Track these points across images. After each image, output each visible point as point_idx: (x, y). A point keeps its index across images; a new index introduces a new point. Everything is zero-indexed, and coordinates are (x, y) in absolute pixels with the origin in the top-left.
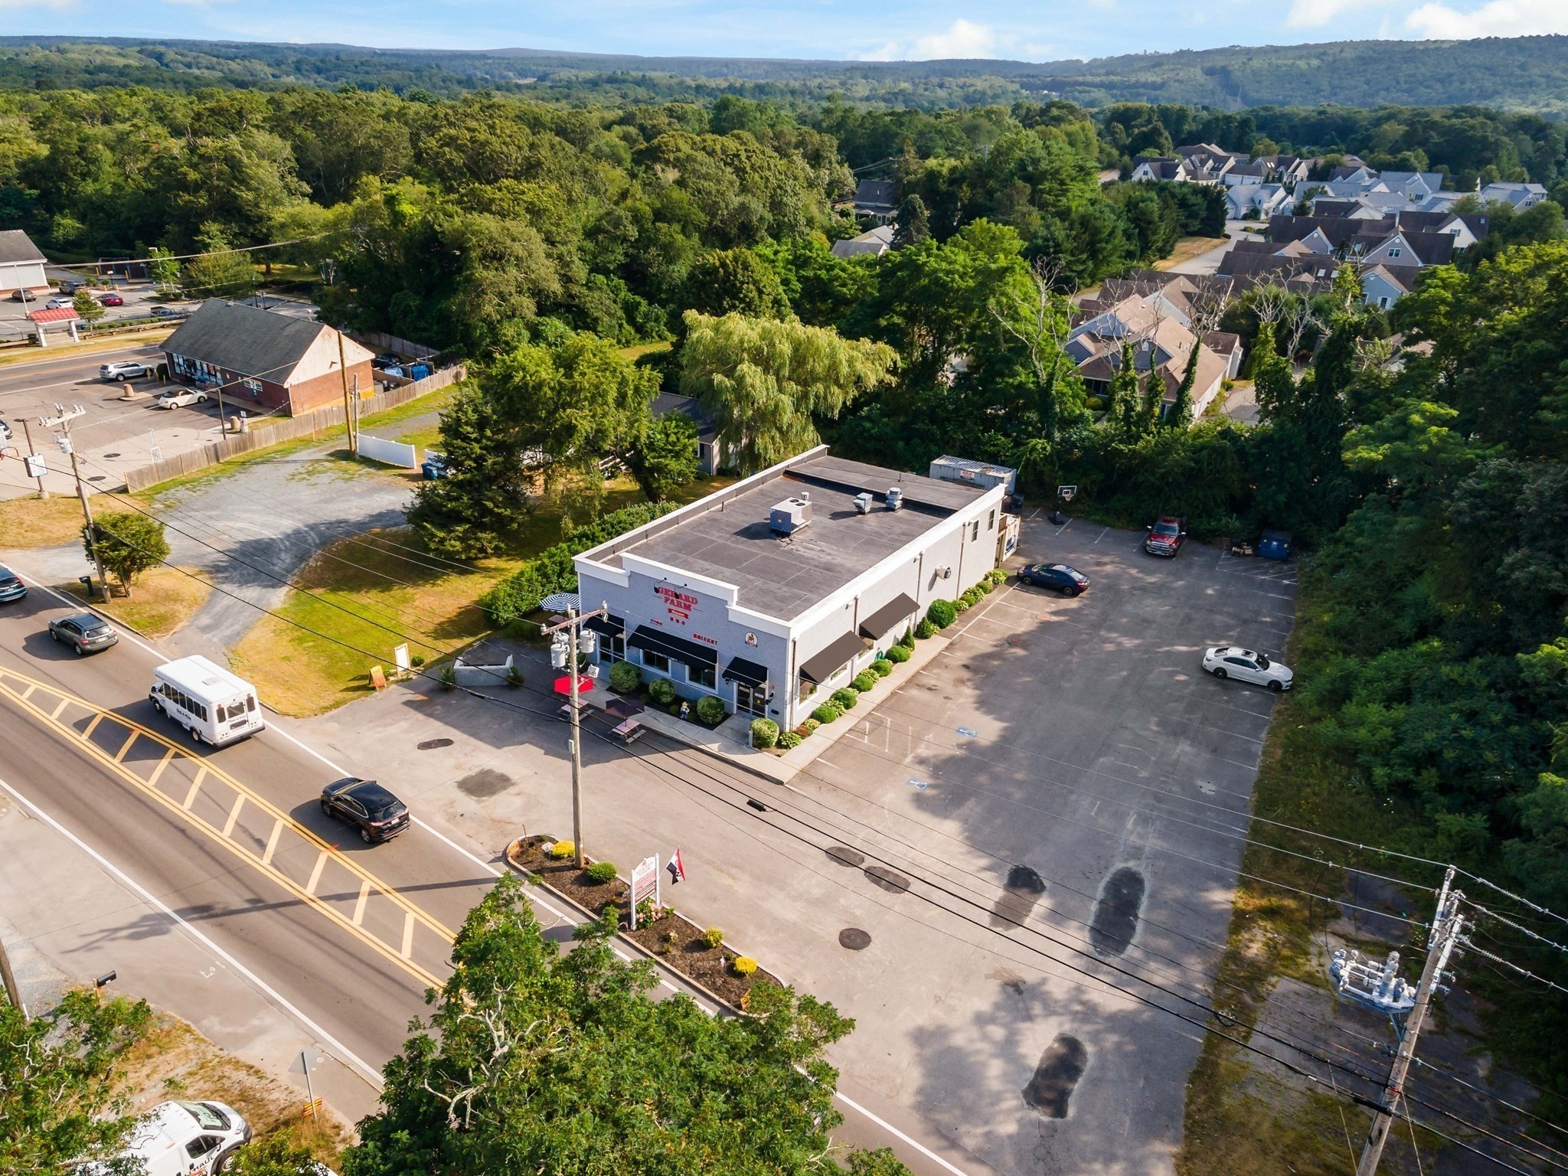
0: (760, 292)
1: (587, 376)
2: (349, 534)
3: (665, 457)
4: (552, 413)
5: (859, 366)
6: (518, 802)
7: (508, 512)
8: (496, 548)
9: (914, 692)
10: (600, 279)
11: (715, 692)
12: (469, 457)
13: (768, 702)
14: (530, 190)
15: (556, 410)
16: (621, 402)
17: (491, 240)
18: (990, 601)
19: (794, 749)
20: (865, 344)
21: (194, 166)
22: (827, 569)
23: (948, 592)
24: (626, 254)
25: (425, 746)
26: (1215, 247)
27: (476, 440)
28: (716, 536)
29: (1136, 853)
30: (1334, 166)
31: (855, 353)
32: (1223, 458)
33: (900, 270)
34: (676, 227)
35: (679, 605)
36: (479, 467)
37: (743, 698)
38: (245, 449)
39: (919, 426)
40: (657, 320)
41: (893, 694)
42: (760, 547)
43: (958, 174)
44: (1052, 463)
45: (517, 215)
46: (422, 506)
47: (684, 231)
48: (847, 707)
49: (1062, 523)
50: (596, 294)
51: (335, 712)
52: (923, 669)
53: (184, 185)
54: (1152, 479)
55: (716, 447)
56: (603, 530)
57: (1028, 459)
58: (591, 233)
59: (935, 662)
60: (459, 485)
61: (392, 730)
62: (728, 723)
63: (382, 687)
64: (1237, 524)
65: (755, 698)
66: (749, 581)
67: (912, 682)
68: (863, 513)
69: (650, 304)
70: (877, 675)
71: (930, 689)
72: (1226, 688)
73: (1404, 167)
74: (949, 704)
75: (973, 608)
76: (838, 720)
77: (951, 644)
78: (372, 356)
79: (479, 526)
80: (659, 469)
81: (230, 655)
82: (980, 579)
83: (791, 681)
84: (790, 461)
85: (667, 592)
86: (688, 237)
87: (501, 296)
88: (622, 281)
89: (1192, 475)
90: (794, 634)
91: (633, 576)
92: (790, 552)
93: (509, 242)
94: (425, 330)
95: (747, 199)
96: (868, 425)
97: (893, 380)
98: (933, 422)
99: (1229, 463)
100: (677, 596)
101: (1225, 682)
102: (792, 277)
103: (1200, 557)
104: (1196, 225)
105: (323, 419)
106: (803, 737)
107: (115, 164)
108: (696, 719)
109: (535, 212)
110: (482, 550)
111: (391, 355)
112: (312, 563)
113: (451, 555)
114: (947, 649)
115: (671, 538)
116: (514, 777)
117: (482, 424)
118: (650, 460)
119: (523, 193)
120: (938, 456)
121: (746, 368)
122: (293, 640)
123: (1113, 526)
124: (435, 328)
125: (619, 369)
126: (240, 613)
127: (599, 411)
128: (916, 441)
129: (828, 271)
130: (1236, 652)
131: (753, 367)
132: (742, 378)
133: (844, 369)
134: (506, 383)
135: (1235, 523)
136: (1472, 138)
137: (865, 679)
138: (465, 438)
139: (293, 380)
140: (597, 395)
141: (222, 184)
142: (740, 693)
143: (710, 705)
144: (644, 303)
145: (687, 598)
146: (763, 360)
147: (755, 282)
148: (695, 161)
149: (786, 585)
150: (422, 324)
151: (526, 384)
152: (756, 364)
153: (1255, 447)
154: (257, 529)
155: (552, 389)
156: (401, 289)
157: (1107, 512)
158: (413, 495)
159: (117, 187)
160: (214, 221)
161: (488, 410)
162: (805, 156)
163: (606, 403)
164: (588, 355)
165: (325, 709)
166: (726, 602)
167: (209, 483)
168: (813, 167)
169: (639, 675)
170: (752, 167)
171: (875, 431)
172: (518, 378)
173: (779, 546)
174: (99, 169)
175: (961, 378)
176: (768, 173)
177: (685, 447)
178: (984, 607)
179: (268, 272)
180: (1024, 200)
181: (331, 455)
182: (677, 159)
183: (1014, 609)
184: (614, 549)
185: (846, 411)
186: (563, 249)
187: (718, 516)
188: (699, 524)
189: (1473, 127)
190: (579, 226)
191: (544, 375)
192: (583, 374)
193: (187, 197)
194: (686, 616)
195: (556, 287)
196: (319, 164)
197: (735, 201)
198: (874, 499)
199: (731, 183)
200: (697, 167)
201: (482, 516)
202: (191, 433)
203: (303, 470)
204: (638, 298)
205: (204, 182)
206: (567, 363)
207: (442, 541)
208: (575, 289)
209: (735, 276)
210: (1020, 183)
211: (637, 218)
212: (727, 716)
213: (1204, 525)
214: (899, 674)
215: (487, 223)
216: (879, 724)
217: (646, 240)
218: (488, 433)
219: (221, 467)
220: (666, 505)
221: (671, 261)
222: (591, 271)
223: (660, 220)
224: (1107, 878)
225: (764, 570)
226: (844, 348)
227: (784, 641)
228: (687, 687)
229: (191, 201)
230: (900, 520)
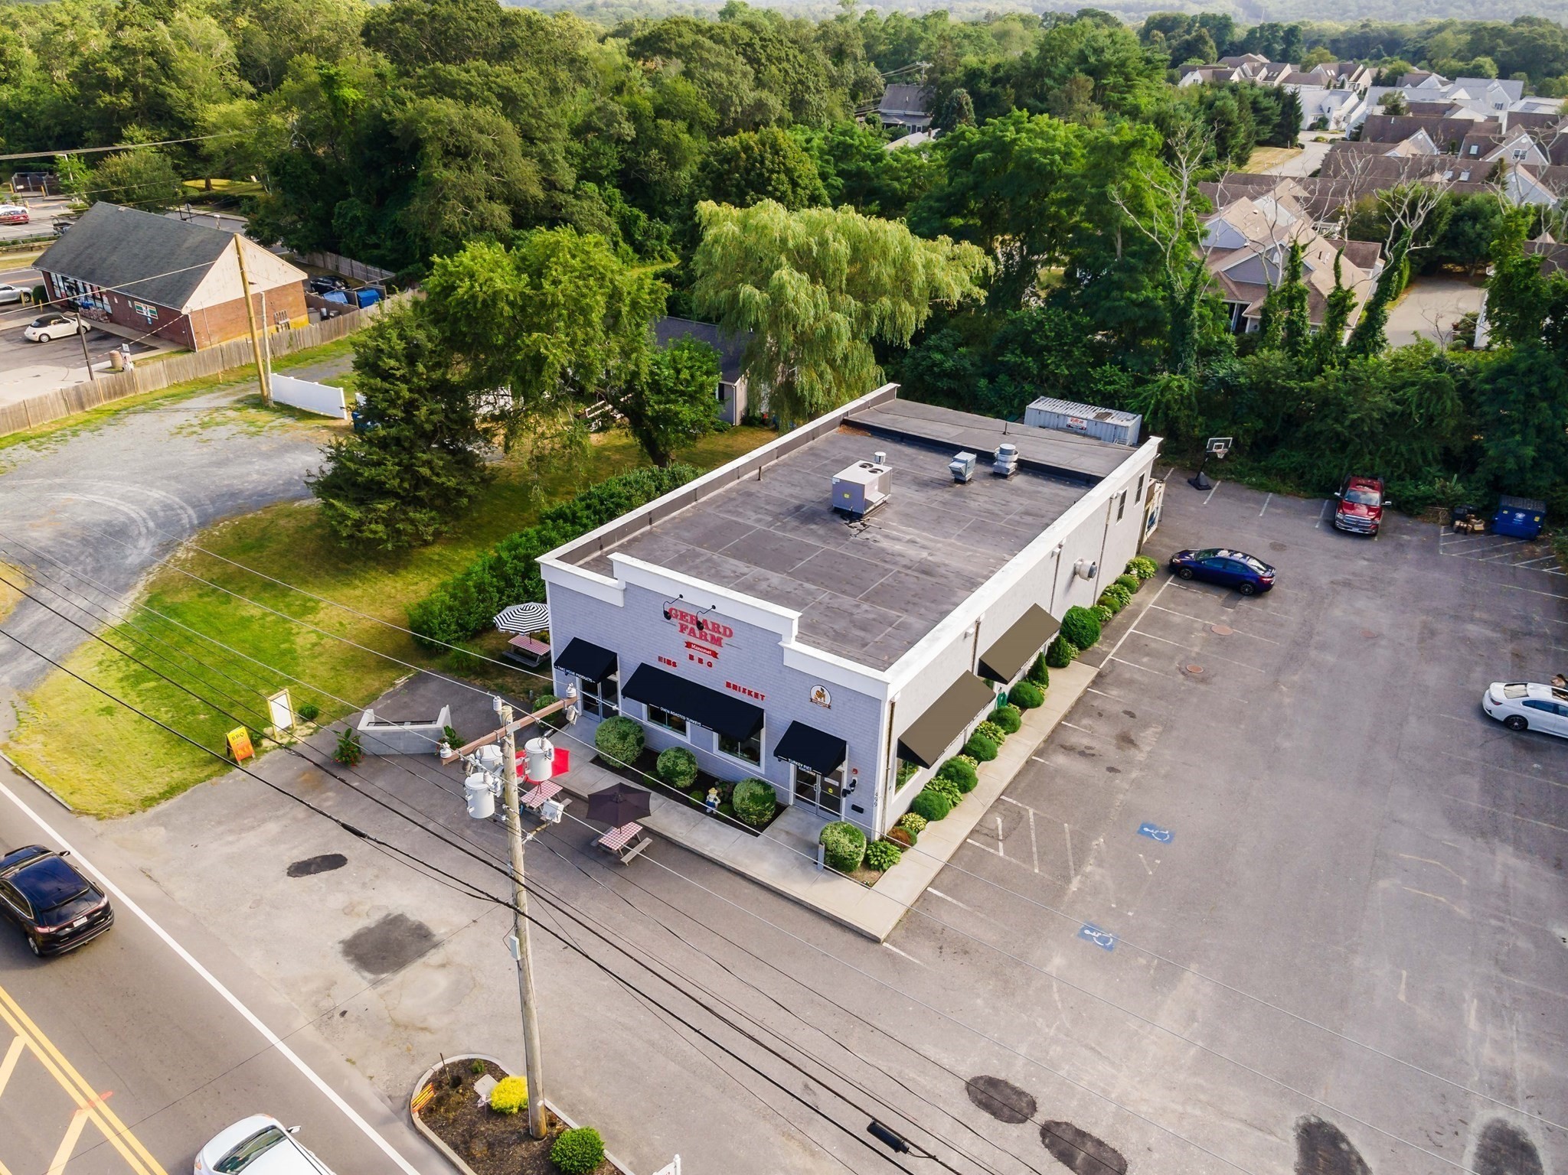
0: (794, 184)
1: (560, 285)
2: (241, 511)
3: (675, 402)
4: (511, 340)
5: (939, 274)
6: (441, 981)
7: (452, 483)
8: (437, 534)
9: (1060, 760)
10: (591, 187)
11: (759, 771)
12: (392, 403)
13: (846, 793)
14: (504, 74)
15: (518, 336)
16: (613, 321)
17: (452, 132)
18: (1140, 605)
19: (892, 871)
20: (944, 242)
21: (116, 61)
22: (924, 572)
23: (1085, 596)
24: (622, 159)
25: (300, 869)
26: (1292, 157)
27: (404, 379)
28: (752, 520)
29: (1503, 1087)
30: (1402, 74)
31: (933, 256)
32: (1440, 398)
33: (981, 150)
34: (681, 125)
35: (703, 637)
36: (409, 419)
37: (804, 786)
38: (122, 393)
39: (1009, 357)
40: (659, 238)
41: (1029, 763)
42: (820, 537)
43: (1001, 73)
44: (1190, 407)
45: (487, 102)
46: (335, 473)
47: (690, 130)
48: (965, 789)
49: (1208, 488)
50: (586, 204)
51: (164, 805)
52: (1067, 717)
53: (105, 84)
54: (1338, 428)
55: (740, 387)
56: (588, 507)
57: (1158, 402)
58: (578, 132)
59: (1081, 707)
60: (383, 444)
61: (251, 839)
62: (781, 822)
63: (247, 759)
64: (1459, 489)
65: (825, 786)
66: (809, 593)
67: (1054, 741)
68: (963, 482)
69: (650, 219)
70: (1001, 732)
71: (1082, 754)
72: (1530, 748)
73: (1477, 73)
74: (1118, 781)
75: (1119, 617)
76: (953, 813)
77: (1100, 675)
78: (304, 276)
79: (409, 500)
80: (668, 419)
81: (22, 706)
82: (1119, 572)
83: (885, 761)
84: (847, 408)
85: (683, 615)
86: (696, 138)
87: (468, 203)
88: (617, 191)
89: (1396, 422)
90: (892, 693)
91: (629, 590)
92: (865, 543)
93: (475, 135)
94: (377, 246)
95: (764, 94)
96: (938, 357)
97: (981, 294)
98: (1026, 353)
99: (1449, 404)
100: (700, 626)
101: (1525, 737)
102: (831, 170)
103: (1413, 534)
104: (1266, 133)
105: (235, 355)
106: (903, 849)
107: (40, 68)
108: (731, 815)
109: (510, 102)
110: (417, 535)
111: (335, 277)
112: (181, 554)
113: (373, 543)
114: (1094, 683)
115: (685, 523)
116: (439, 931)
117: (412, 355)
118: (654, 406)
119: (498, 76)
120: (1034, 398)
121: (786, 274)
122: (126, 678)
123: (1279, 492)
124: (389, 243)
125: (609, 275)
126: (55, 633)
127: (580, 336)
128: (1003, 378)
129: (874, 162)
130: (1543, 692)
131: (796, 274)
132: (781, 287)
133: (919, 279)
134: (447, 296)
135: (1455, 486)
136: (1541, 47)
137: (985, 739)
138: (387, 376)
139: (196, 303)
140: (579, 310)
141: (148, 82)
142: (800, 774)
143: (753, 797)
144: (643, 216)
145: (716, 627)
146: (812, 265)
147: (789, 172)
148: (702, 48)
149: (867, 599)
150: (373, 240)
151: (474, 297)
152: (800, 270)
153: (1486, 381)
154: (112, 503)
155: (512, 304)
156: (346, 196)
157: (1266, 472)
158: (323, 457)
159: (35, 90)
160: (140, 126)
161: (420, 336)
162: (826, 50)
163: (589, 323)
164: (564, 256)
165: (149, 802)
166: (779, 637)
167: (63, 439)
168: (835, 65)
169: (640, 741)
170: (769, 58)
171: (949, 364)
172: (463, 289)
173: (847, 535)
174: (20, 74)
175: (1057, 298)
176: (785, 65)
177: (702, 386)
178: (1134, 615)
179: (208, 186)
180: (1085, 96)
181: (239, 401)
182: (682, 47)
183: (1177, 617)
184: (600, 543)
185: (918, 338)
186: (544, 147)
187: (754, 488)
188: (726, 500)
189: (1542, 36)
190: (565, 121)
191: (499, 284)
192: (556, 282)
193: (107, 98)
194: (714, 654)
195: (536, 191)
196: (265, 60)
197: (750, 96)
198: (978, 461)
199: (745, 75)
200: (705, 55)
201: (417, 487)
202: (61, 371)
203: (195, 422)
204: (636, 211)
205: (126, 79)
206: (535, 270)
207: (358, 524)
208: (560, 198)
209: (762, 163)
210: (1082, 77)
211: (635, 116)
212: (780, 809)
213: (1411, 490)
214: (1035, 726)
215: (447, 109)
216: (1016, 818)
217: (644, 141)
218: (421, 368)
219: (85, 416)
220: (678, 469)
221: (675, 166)
222: (580, 178)
223: (662, 117)
224: (1472, 1148)
225: (830, 576)
226: (920, 250)
227: (876, 703)
228: (715, 760)
229: (112, 103)
230: (1016, 491)
